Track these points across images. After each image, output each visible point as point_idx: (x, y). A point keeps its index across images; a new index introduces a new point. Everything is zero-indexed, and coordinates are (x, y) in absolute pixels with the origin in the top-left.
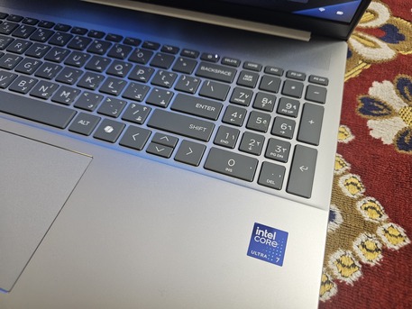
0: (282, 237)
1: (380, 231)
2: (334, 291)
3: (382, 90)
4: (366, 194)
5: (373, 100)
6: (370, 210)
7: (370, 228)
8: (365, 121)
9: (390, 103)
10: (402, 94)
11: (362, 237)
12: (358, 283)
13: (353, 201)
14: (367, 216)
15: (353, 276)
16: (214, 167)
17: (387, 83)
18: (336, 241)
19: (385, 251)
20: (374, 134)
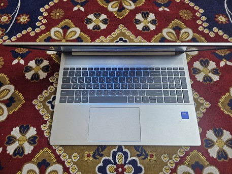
0: (187, 113)
1: (204, 104)
2: (199, 120)
3: (197, 65)
4: (200, 96)
5: (195, 68)
6: (201, 100)
7: (202, 104)
8: (195, 76)
9: (199, 68)
10: (202, 65)
11: (201, 107)
12: (203, 117)
13: (197, 99)
14: (201, 102)
15: (201, 116)
16: (167, 101)
17: (197, 62)
18: (197, 109)
19: (206, 108)
20: (198, 80)
